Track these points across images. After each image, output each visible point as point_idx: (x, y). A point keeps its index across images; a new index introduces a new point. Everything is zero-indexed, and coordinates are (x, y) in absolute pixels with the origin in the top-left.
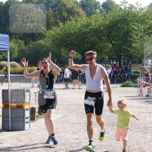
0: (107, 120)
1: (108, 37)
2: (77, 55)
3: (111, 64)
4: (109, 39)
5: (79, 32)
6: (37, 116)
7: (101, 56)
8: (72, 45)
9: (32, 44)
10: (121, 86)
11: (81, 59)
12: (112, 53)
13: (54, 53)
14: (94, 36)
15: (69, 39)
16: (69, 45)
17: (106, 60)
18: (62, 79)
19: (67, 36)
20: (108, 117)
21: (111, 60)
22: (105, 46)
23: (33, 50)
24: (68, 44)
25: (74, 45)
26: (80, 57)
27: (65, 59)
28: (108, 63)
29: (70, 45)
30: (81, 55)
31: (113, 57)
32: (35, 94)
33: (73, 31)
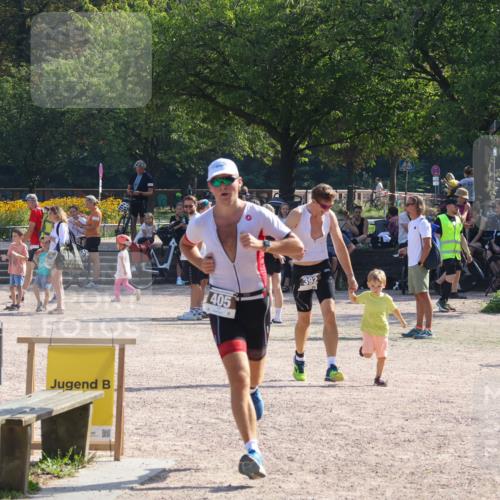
0: (410, 492)
1: (420, 43)
2: (252, 142)
3: (432, 190)
4: (425, 53)
5: (267, 14)
6: (34, 464)
7: (383, 145)
8: (230, 88)
9: (13, 76)
10: (488, 310)
11: (274, 159)
12: (440, 133)
13: (131, 125)
14: (343, 41)
15: (214, 55)
16: (211, 83)
17: (407, 167)
18: (173, 266)
19: (203, 39)
20: (413, 473)
21: (435, 167)
22: (406, 91)
23: (21, 110)
24: (205, 79)
25: (239, 88)
26: (271, 153)
27: (189, 158)
28: (419, 185)
29: (218, 84)
30: (274, 141)
31: (444, 152)
32: (25, 347)
33: (232, 8)
